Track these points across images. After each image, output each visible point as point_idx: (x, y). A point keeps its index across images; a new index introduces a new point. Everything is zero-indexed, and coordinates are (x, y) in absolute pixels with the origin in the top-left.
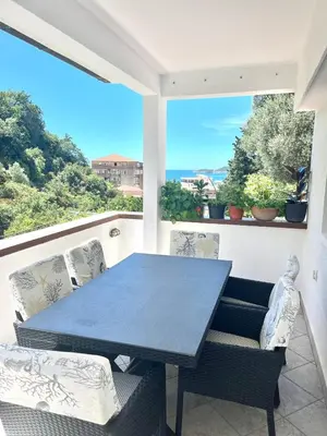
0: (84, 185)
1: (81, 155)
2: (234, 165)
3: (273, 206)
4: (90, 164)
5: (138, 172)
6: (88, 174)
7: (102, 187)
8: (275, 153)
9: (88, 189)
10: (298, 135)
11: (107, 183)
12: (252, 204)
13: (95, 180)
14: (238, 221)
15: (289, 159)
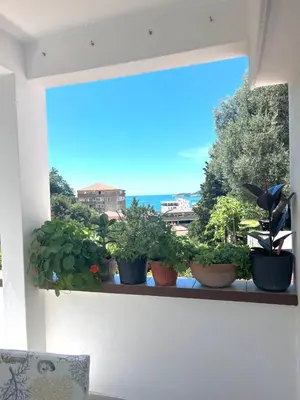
0: (69, 213)
1: (67, 186)
2: (206, 188)
3: (228, 261)
4: (76, 194)
5: (121, 199)
6: (73, 203)
7: (86, 214)
8: (241, 173)
9: (73, 217)
10: (264, 154)
11: (92, 210)
12: (190, 256)
13: (79, 208)
14: (167, 288)
15: (256, 180)
